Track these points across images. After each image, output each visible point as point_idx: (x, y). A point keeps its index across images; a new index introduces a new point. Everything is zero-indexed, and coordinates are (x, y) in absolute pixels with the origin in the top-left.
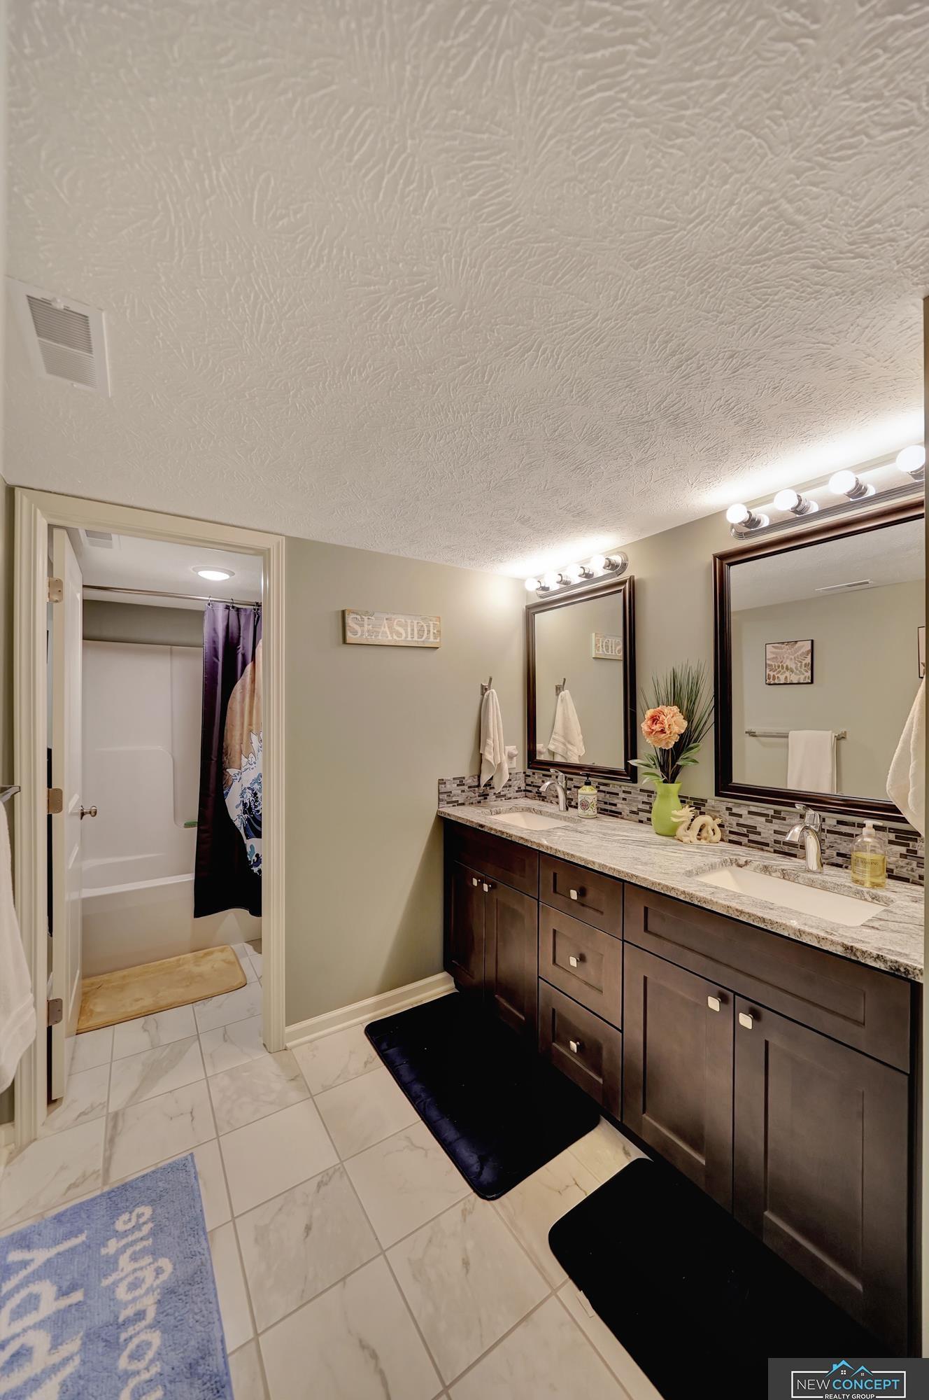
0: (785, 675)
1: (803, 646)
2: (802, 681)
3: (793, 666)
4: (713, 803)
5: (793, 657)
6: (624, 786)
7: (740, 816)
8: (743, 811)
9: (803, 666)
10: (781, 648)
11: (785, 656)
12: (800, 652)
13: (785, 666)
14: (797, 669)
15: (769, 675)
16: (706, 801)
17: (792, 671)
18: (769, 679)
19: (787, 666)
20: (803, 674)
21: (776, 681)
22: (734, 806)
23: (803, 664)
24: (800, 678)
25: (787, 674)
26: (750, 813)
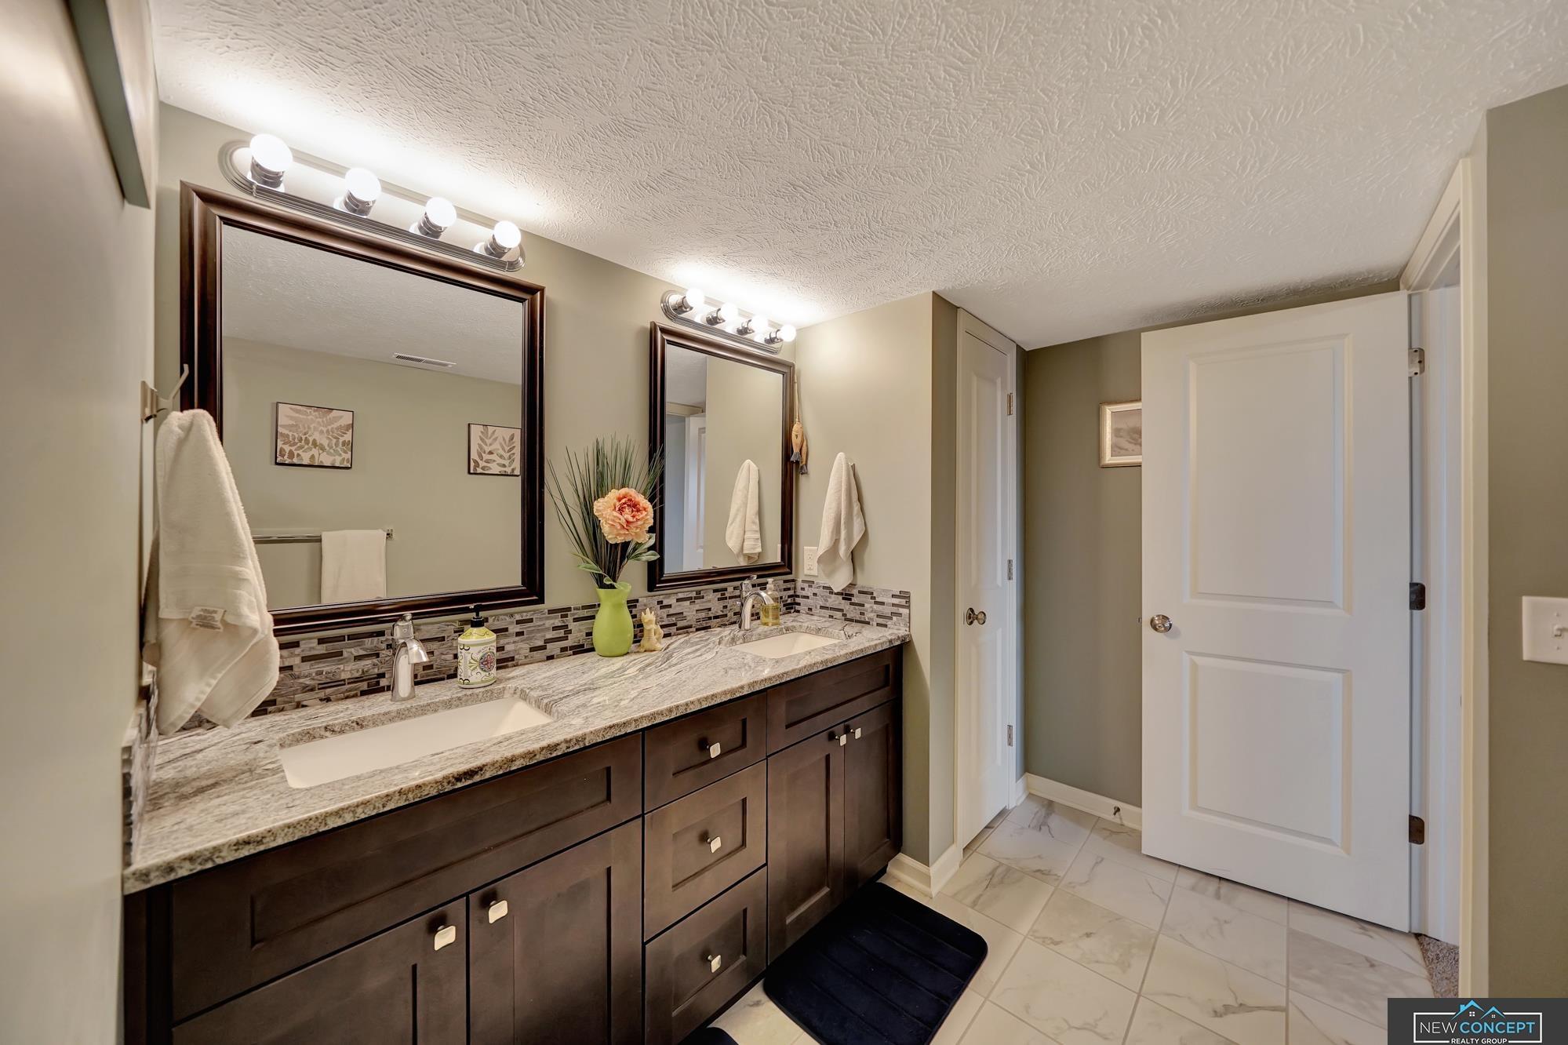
0: (311, 453)
1: (341, 417)
2: (337, 465)
3: (325, 443)
4: (645, 601)
5: (325, 430)
6: (517, 613)
7: (670, 606)
8: (672, 601)
9: (340, 445)
10: (306, 414)
11: (312, 426)
12: (335, 425)
13: (311, 439)
14: (331, 448)
15: (281, 449)
16: (637, 601)
17: (322, 449)
18: (283, 456)
19: (314, 441)
20: (340, 455)
21: (295, 461)
22: (664, 598)
23: (341, 441)
24: (335, 460)
25: (315, 452)
26: (678, 600)
